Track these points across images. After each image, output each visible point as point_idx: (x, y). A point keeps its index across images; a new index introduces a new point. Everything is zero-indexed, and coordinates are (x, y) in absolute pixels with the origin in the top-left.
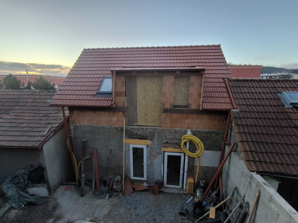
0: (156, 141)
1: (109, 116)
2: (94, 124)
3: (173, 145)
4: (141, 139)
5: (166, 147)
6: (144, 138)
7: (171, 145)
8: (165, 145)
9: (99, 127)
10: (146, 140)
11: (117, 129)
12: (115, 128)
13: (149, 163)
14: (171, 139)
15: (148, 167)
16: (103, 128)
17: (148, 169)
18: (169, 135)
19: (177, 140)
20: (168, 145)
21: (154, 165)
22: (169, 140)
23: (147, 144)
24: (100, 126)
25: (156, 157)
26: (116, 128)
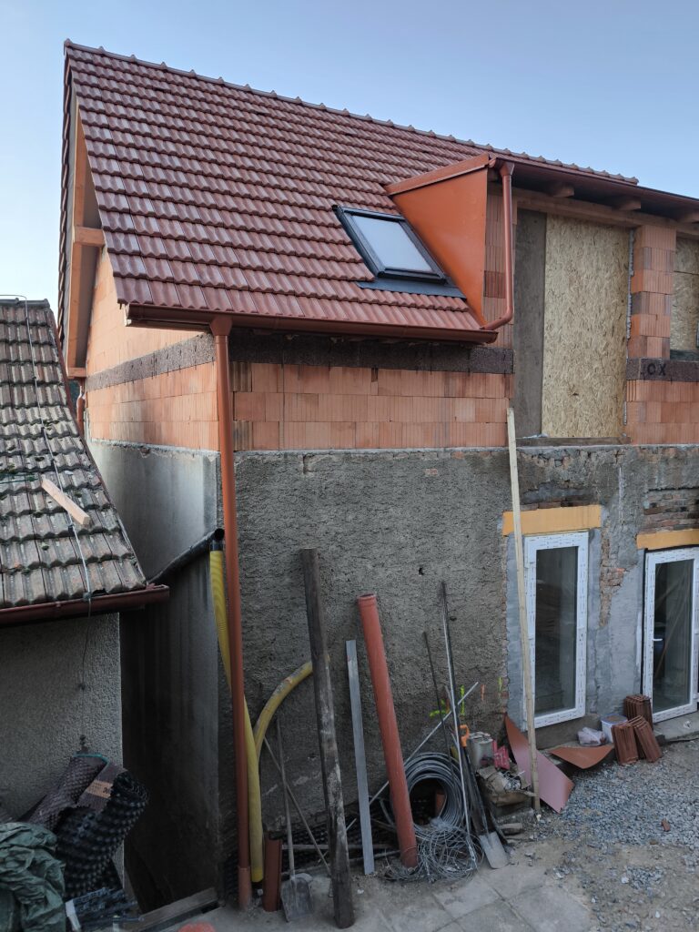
0: (620, 506)
1: (442, 394)
2: (366, 445)
3: (672, 518)
4: (568, 502)
5: (651, 528)
6: (579, 498)
7: (666, 515)
8: (649, 519)
9: (390, 458)
10: (585, 508)
11: (475, 460)
12: (467, 458)
13: (594, 620)
14: (666, 489)
15: (591, 643)
16: (413, 459)
17: (591, 652)
18: (663, 470)
19: (683, 492)
20: (656, 517)
21: (611, 624)
22: (661, 494)
23: (591, 526)
24: (396, 451)
25: (619, 585)
26: (474, 457)
